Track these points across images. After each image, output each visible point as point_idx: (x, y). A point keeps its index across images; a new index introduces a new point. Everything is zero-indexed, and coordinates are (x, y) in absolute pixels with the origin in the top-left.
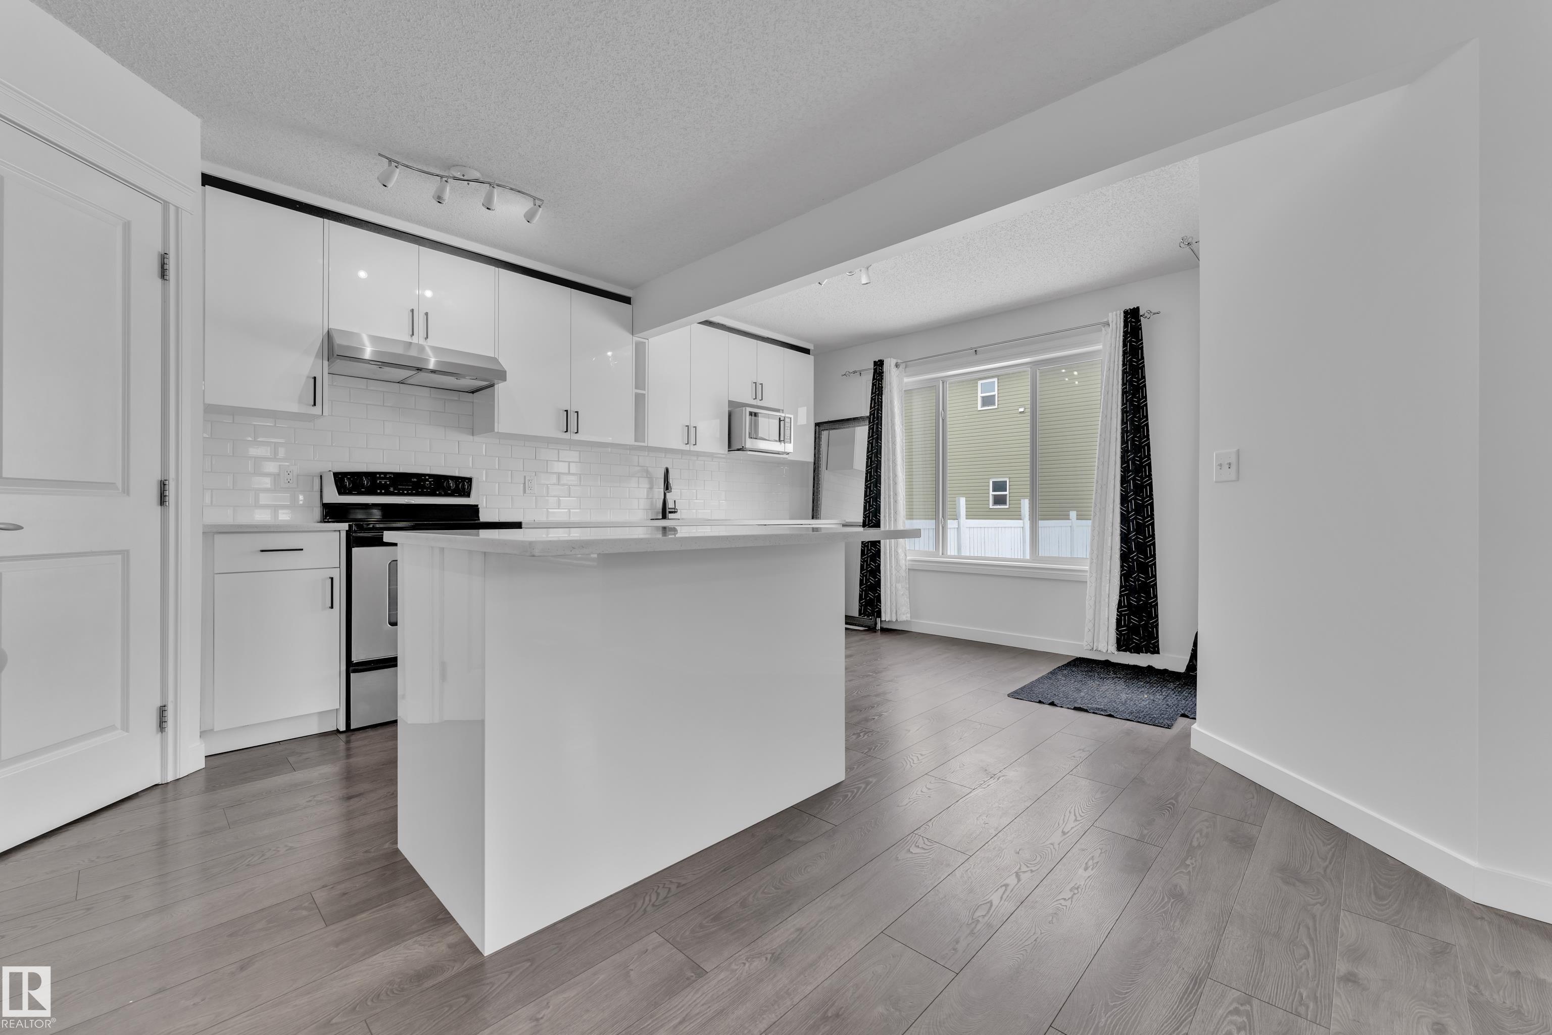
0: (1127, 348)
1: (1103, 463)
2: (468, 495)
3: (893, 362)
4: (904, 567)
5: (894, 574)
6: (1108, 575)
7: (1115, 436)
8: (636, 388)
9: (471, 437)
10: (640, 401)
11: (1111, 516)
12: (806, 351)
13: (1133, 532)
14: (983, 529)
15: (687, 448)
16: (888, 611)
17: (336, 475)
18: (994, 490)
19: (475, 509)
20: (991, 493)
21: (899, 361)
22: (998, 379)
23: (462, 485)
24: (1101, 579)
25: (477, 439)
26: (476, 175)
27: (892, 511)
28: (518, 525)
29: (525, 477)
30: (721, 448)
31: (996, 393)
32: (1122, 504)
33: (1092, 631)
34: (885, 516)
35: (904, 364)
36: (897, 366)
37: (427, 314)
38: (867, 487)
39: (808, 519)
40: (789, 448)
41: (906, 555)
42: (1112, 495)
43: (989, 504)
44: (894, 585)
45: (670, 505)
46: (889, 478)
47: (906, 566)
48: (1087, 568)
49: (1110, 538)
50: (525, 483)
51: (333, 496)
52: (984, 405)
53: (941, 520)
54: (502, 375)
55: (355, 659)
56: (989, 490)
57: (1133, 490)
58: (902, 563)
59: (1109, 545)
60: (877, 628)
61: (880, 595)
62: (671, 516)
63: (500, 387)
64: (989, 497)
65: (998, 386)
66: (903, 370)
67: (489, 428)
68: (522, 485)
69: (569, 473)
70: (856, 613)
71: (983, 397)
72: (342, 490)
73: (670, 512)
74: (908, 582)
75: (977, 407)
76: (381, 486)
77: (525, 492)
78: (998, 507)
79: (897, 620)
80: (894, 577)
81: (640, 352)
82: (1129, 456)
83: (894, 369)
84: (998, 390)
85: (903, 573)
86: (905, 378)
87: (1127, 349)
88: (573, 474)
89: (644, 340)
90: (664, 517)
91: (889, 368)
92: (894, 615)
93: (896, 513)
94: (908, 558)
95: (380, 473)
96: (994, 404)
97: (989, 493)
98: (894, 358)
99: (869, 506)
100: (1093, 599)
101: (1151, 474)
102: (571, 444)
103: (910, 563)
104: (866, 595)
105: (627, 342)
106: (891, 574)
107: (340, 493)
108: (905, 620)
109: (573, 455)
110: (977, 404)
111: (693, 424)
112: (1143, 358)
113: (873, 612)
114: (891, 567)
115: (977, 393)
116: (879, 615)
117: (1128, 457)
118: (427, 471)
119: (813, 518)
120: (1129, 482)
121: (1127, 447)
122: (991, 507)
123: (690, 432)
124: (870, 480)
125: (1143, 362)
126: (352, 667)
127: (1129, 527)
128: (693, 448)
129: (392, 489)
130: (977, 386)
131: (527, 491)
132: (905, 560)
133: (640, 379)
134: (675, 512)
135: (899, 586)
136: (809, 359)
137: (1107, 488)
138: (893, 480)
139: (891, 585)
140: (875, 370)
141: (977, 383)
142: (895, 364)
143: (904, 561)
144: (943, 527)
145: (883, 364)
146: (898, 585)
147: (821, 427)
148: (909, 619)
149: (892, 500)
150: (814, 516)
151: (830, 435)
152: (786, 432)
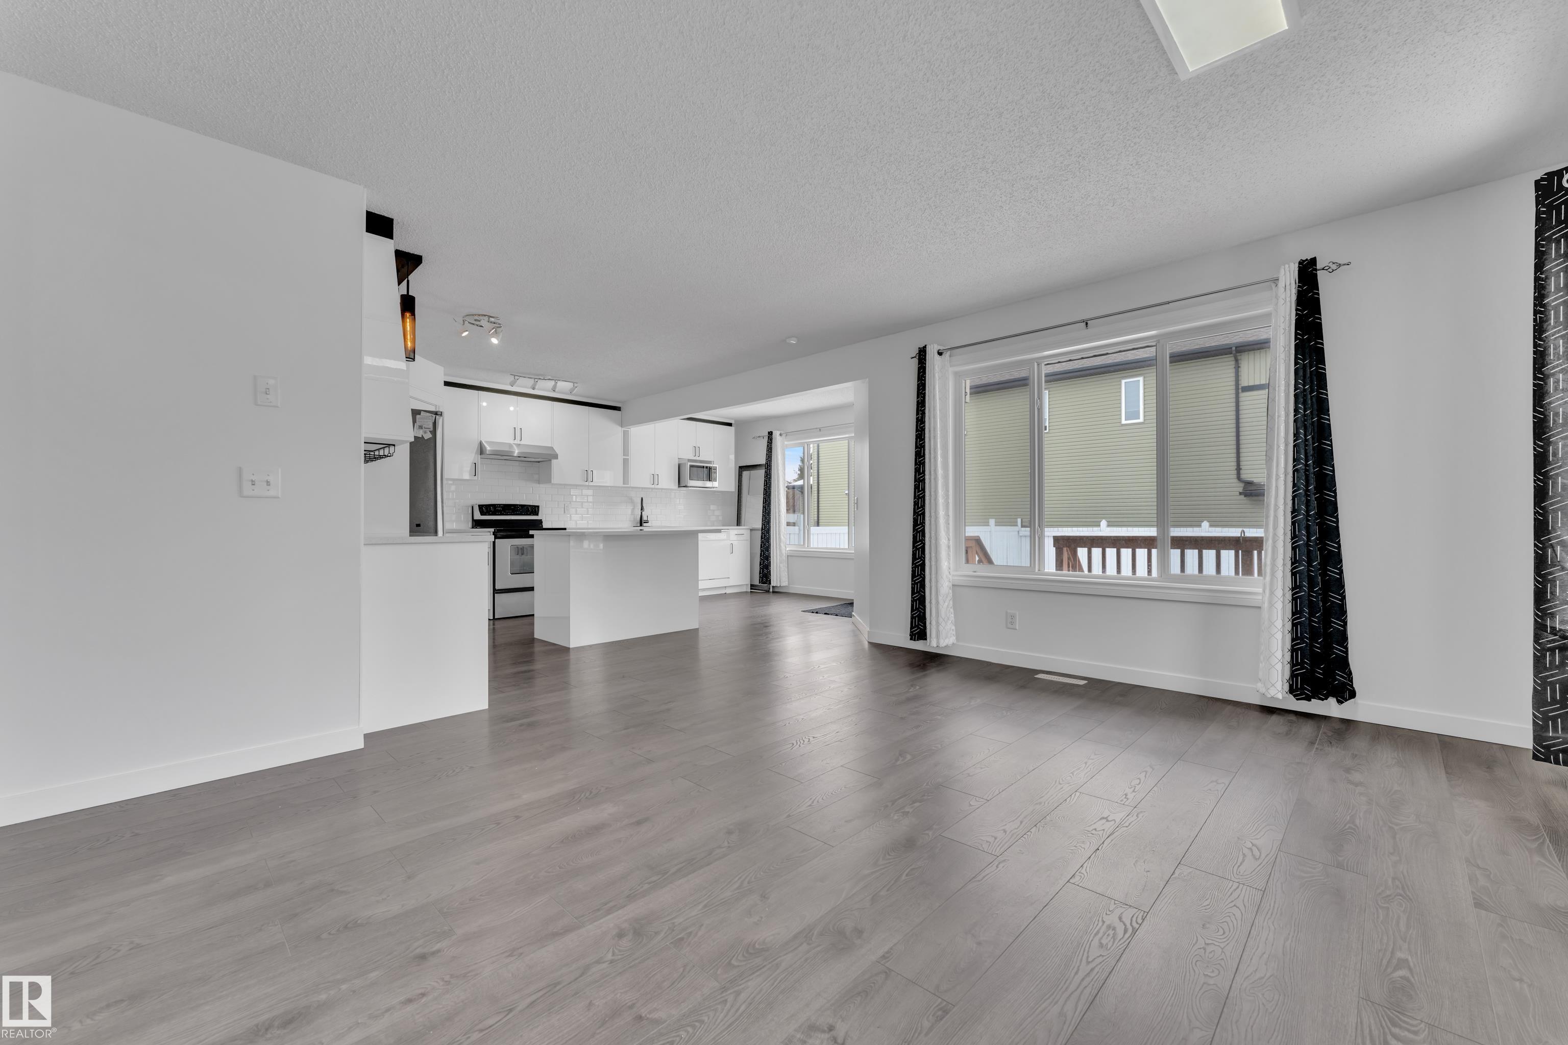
2: (537, 514)
3: (778, 432)
4: (784, 554)
5: (778, 559)
8: (623, 456)
9: (538, 485)
10: (626, 462)
12: (730, 425)
15: (653, 486)
16: (776, 580)
17: (479, 506)
19: (540, 521)
21: (782, 432)
23: (534, 510)
25: (541, 485)
26: (550, 377)
28: (565, 529)
29: (564, 504)
30: (674, 485)
35: (785, 434)
36: (781, 435)
37: (521, 429)
39: (735, 526)
40: (716, 484)
41: (786, 547)
44: (779, 565)
45: (645, 518)
51: (478, 516)
54: (556, 456)
55: (497, 588)
58: (784, 552)
60: (771, 591)
61: (770, 571)
62: (645, 524)
63: (554, 462)
66: (784, 437)
67: (548, 480)
68: (563, 509)
69: (588, 502)
70: (757, 582)
72: (482, 513)
73: (644, 522)
74: (786, 563)
76: (499, 511)
77: (565, 512)
79: (780, 585)
81: (626, 435)
83: (779, 437)
85: (784, 558)
86: (785, 442)
88: (590, 502)
89: (629, 431)
90: (641, 525)
91: (776, 436)
92: (778, 582)
93: (779, 522)
94: (787, 549)
95: (498, 505)
99: (765, 518)
102: (589, 487)
103: (788, 552)
104: (763, 571)
105: (619, 430)
107: (481, 515)
108: (784, 585)
109: (590, 492)
111: (656, 474)
113: (767, 580)
116: (770, 583)
118: (518, 503)
119: (737, 525)
123: (655, 478)
124: (766, 502)
126: (496, 591)
128: (657, 487)
129: (503, 512)
131: (567, 512)
133: (626, 451)
134: (647, 522)
135: (781, 565)
136: (732, 429)
139: (777, 565)
140: (769, 437)
142: (779, 434)
144: (808, 531)
145: (773, 434)
147: (742, 469)
148: (787, 585)
149: (777, 515)
150: (739, 523)
151: (745, 474)
152: (713, 475)
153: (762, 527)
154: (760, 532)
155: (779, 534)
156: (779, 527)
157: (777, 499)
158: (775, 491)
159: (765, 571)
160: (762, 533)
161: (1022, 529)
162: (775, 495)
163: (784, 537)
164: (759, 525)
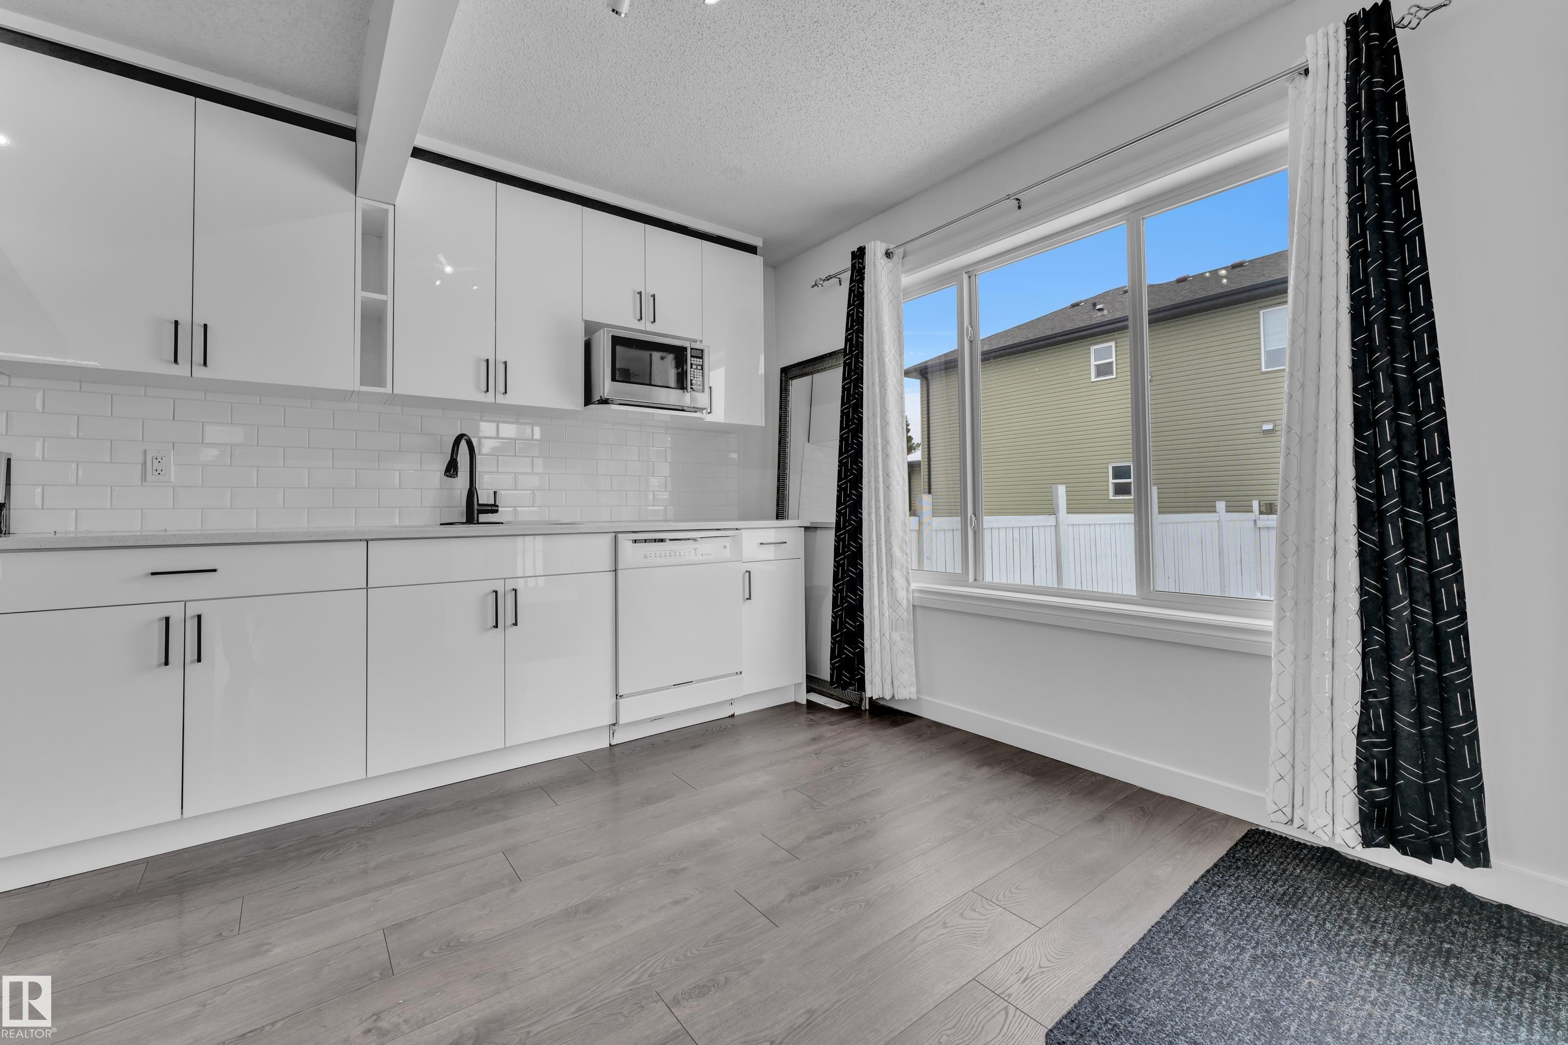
0: (1360, 105)
1: (1303, 386)
3: (881, 247)
4: (905, 603)
5: (887, 615)
6: (1328, 653)
7: (1333, 315)
8: (364, 289)
10: (374, 314)
11: (1330, 508)
12: (751, 249)
13: (1395, 548)
14: (1092, 527)
15: (489, 398)
16: (877, 680)
18: (1115, 477)
20: (1111, 480)
21: (891, 246)
22: (1116, 343)
24: (1308, 657)
27: (882, 505)
29: (145, 451)
30: (571, 398)
31: (1113, 359)
32: (1360, 478)
33: (1288, 778)
34: (869, 514)
35: (901, 250)
38: (841, 464)
39: (770, 519)
40: (702, 398)
41: (908, 581)
42: (1332, 459)
43: (1108, 495)
44: (887, 635)
45: (484, 498)
46: (875, 446)
47: (908, 600)
48: (1269, 624)
49: (1329, 562)
50: (144, 464)
52: (1099, 374)
53: (971, 519)
56: (1108, 477)
57: (1390, 445)
58: (902, 594)
59: (1329, 578)
60: (863, 708)
61: (862, 651)
62: (483, 518)
64: (1108, 486)
65: (1116, 351)
66: (901, 260)
68: (140, 466)
70: (825, 673)
71: (1097, 366)
73: (486, 510)
74: (912, 628)
75: (1090, 378)
77: (144, 478)
78: (1121, 497)
79: (893, 697)
80: (886, 622)
82: (1377, 360)
83: (881, 261)
84: (1116, 356)
85: (905, 614)
86: (902, 276)
87: (1359, 107)
89: (385, 206)
91: (872, 257)
92: (888, 686)
93: (888, 507)
94: (914, 586)
96: (1112, 373)
97: (1108, 481)
98: (881, 241)
100: (1289, 704)
101: (1444, 402)
103: (916, 595)
104: (842, 651)
105: (338, 206)
106: (881, 615)
108: (908, 698)
110: (1090, 374)
111: (501, 358)
112: (1405, 119)
113: (852, 678)
114: (881, 602)
115: (1090, 361)
116: (862, 687)
117: (1372, 363)
119: (777, 518)
120: (1378, 423)
121: (1371, 338)
122: (1111, 498)
125: (1408, 129)
127: (1383, 536)
128: (501, 399)
130: (1090, 353)
131: (149, 476)
132: (907, 590)
133: (372, 274)
134: (495, 512)
135: (896, 636)
136: (755, 262)
137: (1316, 441)
138: (883, 450)
139: (882, 635)
140: (853, 268)
141: (1089, 349)
142: (884, 252)
143: (904, 592)
144: (975, 532)
145: (864, 253)
146: (894, 634)
147: (789, 373)
148: (914, 696)
149: (881, 485)
150: (781, 514)
151: (798, 386)
152: (692, 374)
153: (838, 523)
154: (833, 532)
155: (888, 542)
156: (888, 521)
157: (879, 440)
158: (874, 416)
159: (848, 651)
160: (838, 539)
161: (1261, 516)
162: (875, 426)
163: (902, 550)
164: (829, 516)
